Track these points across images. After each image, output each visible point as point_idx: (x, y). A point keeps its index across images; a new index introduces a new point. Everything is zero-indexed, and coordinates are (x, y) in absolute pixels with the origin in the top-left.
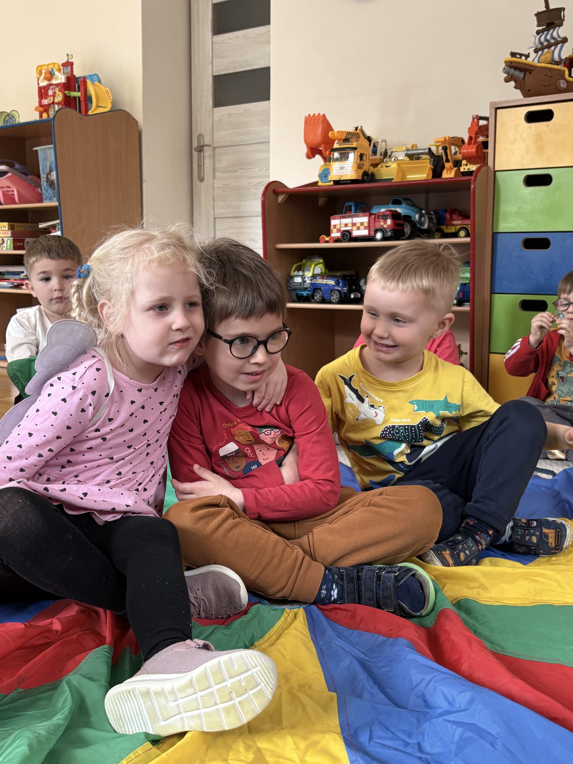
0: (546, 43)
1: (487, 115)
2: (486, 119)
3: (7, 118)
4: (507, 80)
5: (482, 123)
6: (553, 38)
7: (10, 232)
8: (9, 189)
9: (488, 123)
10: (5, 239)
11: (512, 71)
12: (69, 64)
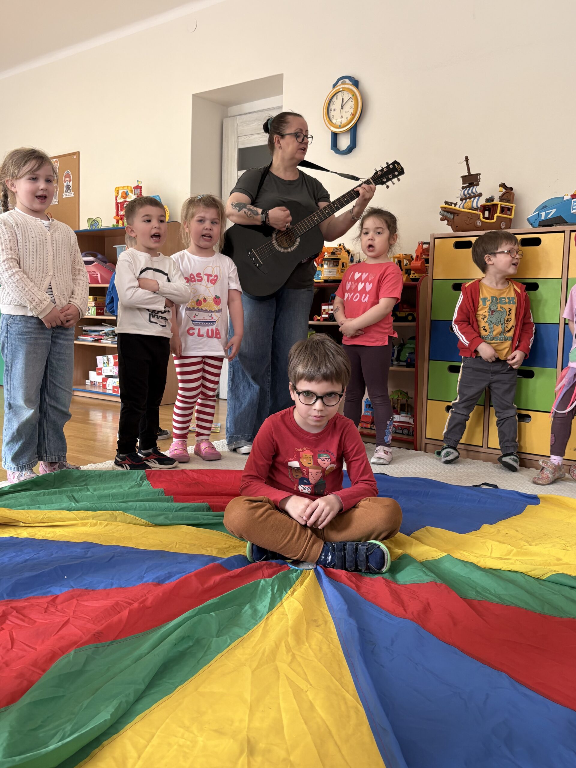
0: (468, 196)
1: (428, 241)
2: (428, 243)
3: (94, 222)
4: (442, 220)
5: (425, 246)
6: (472, 193)
7: (94, 303)
8: (94, 273)
9: (429, 246)
10: (91, 308)
11: (446, 213)
12: (139, 188)
